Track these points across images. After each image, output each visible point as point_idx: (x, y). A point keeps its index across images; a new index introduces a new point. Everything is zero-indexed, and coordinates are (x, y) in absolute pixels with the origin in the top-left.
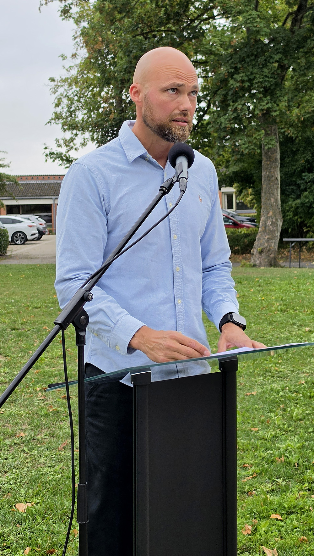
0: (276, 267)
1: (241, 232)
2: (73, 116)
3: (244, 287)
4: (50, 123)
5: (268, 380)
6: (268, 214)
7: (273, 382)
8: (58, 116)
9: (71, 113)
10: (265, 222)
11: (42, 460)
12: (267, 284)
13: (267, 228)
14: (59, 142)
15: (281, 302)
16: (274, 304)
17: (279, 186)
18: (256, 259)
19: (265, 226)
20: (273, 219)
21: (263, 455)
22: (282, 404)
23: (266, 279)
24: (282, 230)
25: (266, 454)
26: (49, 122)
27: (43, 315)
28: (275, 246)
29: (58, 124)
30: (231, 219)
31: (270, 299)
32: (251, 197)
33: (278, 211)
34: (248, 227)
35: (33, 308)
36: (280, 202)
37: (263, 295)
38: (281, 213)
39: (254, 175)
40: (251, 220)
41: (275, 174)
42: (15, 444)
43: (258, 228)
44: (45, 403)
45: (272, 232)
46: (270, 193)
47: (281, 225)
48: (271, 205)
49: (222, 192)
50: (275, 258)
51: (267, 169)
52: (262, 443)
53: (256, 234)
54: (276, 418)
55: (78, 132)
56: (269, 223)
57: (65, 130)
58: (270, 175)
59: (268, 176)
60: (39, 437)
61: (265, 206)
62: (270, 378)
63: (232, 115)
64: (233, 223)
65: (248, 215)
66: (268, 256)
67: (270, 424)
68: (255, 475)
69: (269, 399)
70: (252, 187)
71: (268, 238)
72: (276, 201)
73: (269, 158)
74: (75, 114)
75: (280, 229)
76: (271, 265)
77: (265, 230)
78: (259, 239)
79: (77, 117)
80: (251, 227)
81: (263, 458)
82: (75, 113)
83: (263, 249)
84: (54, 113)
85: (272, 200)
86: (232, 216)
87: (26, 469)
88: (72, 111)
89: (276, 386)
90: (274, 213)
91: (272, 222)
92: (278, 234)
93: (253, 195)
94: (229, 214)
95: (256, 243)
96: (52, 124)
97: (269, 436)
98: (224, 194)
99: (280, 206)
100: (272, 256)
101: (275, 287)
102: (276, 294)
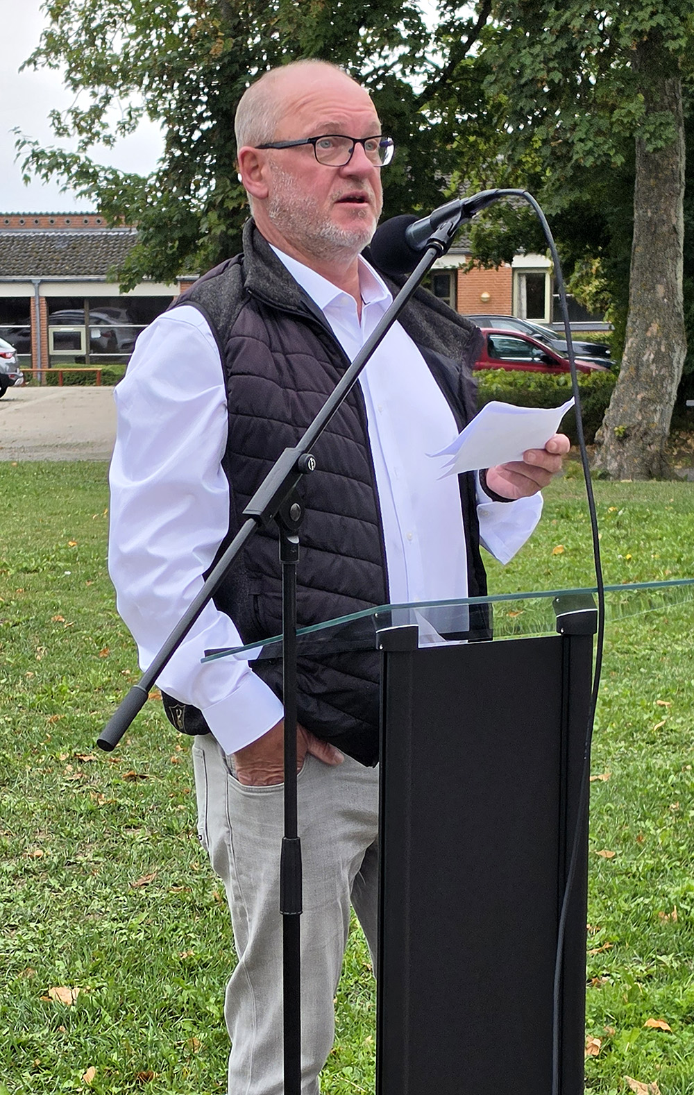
0: (666, 479)
1: (566, 383)
2: (98, 42)
3: (577, 529)
4: (32, 65)
5: (641, 749)
6: (647, 330)
7: (653, 754)
8: (54, 45)
9: (93, 33)
10: (638, 354)
11: (96, 905)
12: (639, 520)
13: (643, 370)
14: (60, 122)
15: (678, 567)
16: (658, 571)
17: (681, 250)
18: (609, 458)
19: (638, 364)
20: (659, 344)
21: (626, 907)
22: (675, 801)
23: (637, 509)
24: (683, 377)
25: (633, 906)
26: (29, 62)
27: (47, 589)
28: (662, 421)
29: (57, 66)
30: (539, 347)
31: (648, 559)
32: (596, 283)
33: (674, 321)
34: (587, 370)
35: (18, 571)
36: (680, 298)
37: (629, 548)
38: (684, 327)
39: (609, 219)
40: (596, 350)
41: (669, 215)
42: (27, 871)
43: (617, 372)
44: (85, 788)
45: (656, 382)
46: (656, 270)
47: (682, 361)
48: (657, 305)
49: (514, 269)
50: (661, 456)
51: (647, 200)
52: (624, 882)
53: (608, 388)
54: (659, 831)
55: (111, 91)
56: (649, 356)
57: (75, 84)
58: (656, 218)
59: (650, 222)
60: (80, 858)
61: (638, 307)
62: (643, 744)
63: (553, 43)
64: (543, 358)
65: (585, 335)
66: (644, 449)
67: (644, 845)
68: (608, 946)
69: (641, 790)
70: (600, 255)
71: (643, 399)
72: (671, 293)
73: (655, 168)
74: (103, 39)
75: (678, 373)
76: (650, 475)
77: (638, 376)
78: (617, 402)
79: (111, 49)
80: (595, 370)
81: (626, 914)
82: (104, 34)
83: (628, 428)
84: (45, 33)
85: (660, 290)
86: (540, 339)
87: (60, 923)
88: (95, 29)
89: (660, 762)
90: (663, 326)
91: (658, 353)
92: (673, 389)
93: (604, 276)
94: (535, 332)
95: (609, 413)
96: (39, 66)
97: (640, 869)
98: (520, 275)
99: (680, 309)
100: (654, 448)
101: (661, 528)
102: (664, 546)
